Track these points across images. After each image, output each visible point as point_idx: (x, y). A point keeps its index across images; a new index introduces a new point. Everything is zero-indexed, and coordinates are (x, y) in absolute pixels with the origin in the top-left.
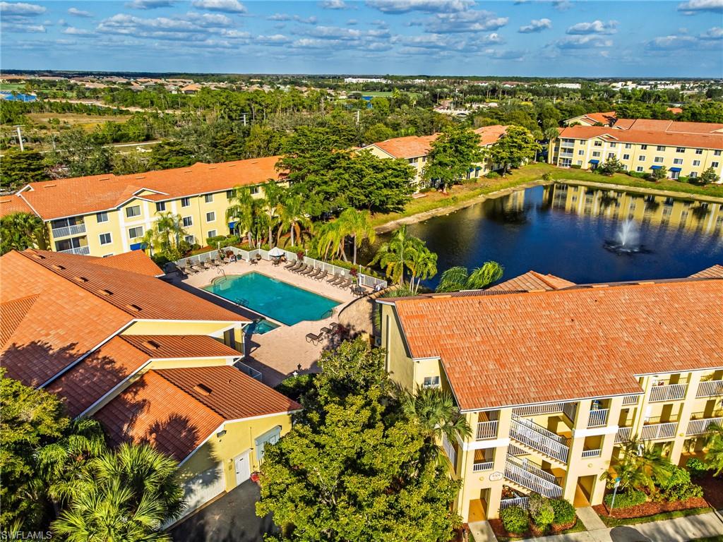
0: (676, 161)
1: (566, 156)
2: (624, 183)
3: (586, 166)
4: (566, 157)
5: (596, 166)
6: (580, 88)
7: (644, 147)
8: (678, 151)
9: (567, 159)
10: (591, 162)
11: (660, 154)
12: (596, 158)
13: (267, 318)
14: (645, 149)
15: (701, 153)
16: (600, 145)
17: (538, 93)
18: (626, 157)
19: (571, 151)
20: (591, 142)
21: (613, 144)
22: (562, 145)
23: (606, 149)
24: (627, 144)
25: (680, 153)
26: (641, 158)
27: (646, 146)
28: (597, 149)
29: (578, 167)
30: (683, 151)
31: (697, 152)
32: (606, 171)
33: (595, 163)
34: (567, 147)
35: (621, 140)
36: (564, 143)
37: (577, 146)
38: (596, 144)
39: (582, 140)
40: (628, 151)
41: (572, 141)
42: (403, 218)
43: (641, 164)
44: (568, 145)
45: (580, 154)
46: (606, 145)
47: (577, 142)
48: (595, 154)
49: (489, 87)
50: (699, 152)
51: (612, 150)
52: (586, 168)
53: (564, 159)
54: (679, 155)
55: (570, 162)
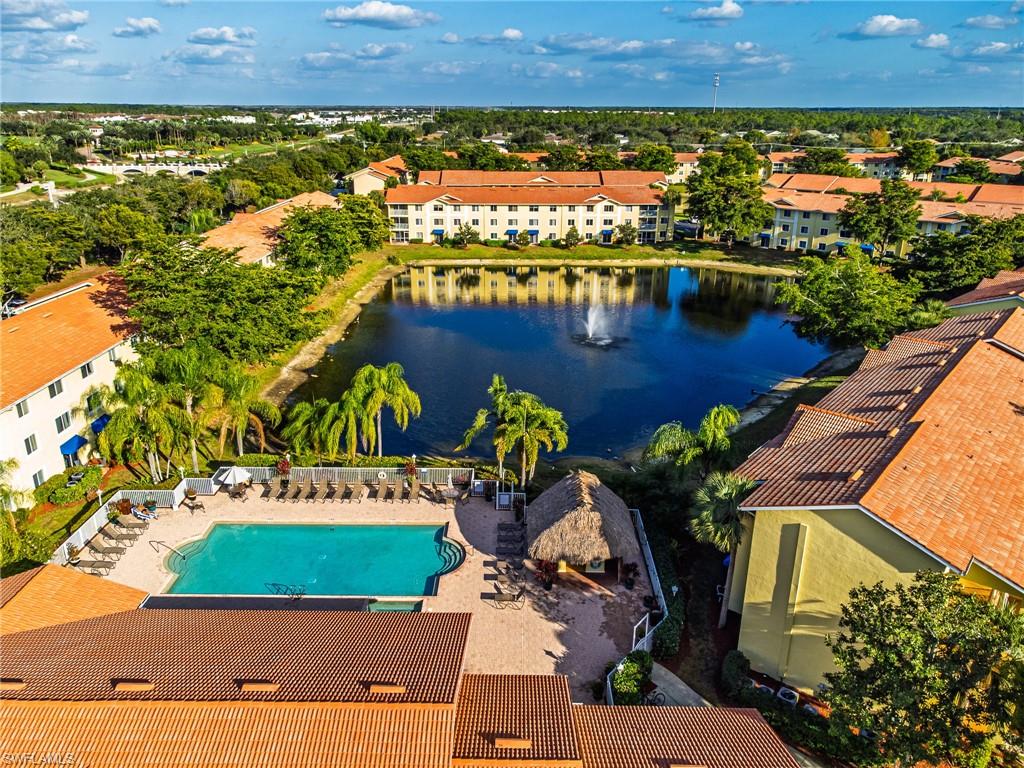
0: (531, 222)
1: (399, 228)
2: (488, 256)
3: (429, 238)
4: (400, 230)
5: (441, 238)
6: (254, 121)
7: (494, 208)
8: (531, 210)
9: (402, 232)
10: (434, 233)
11: (513, 215)
12: (439, 227)
13: (379, 599)
14: (496, 210)
15: (555, 210)
16: (441, 209)
17: (227, 133)
18: (475, 222)
19: (404, 221)
20: (429, 206)
21: (456, 207)
22: (392, 213)
23: (449, 213)
24: (474, 206)
25: (534, 212)
26: (493, 222)
27: (495, 206)
28: (438, 215)
29: (418, 241)
30: (537, 210)
31: (551, 210)
32: (457, 243)
33: (439, 234)
34: (400, 216)
35: (466, 201)
36: (393, 210)
37: (412, 213)
38: (436, 209)
39: (417, 205)
40: (476, 215)
41: (404, 207)
42: (293, 358)
43: (493, 229)
44: (399, 214)
45: (417, 223)
46: (448, 209)
47: (411, 209)
48: (437, 222)
49: (157, 126)
50: (553, 209)
51: (457, 215)
52: (429, 241)
53: (397, 232)
54: (534, 215)
55: (407, 235)
